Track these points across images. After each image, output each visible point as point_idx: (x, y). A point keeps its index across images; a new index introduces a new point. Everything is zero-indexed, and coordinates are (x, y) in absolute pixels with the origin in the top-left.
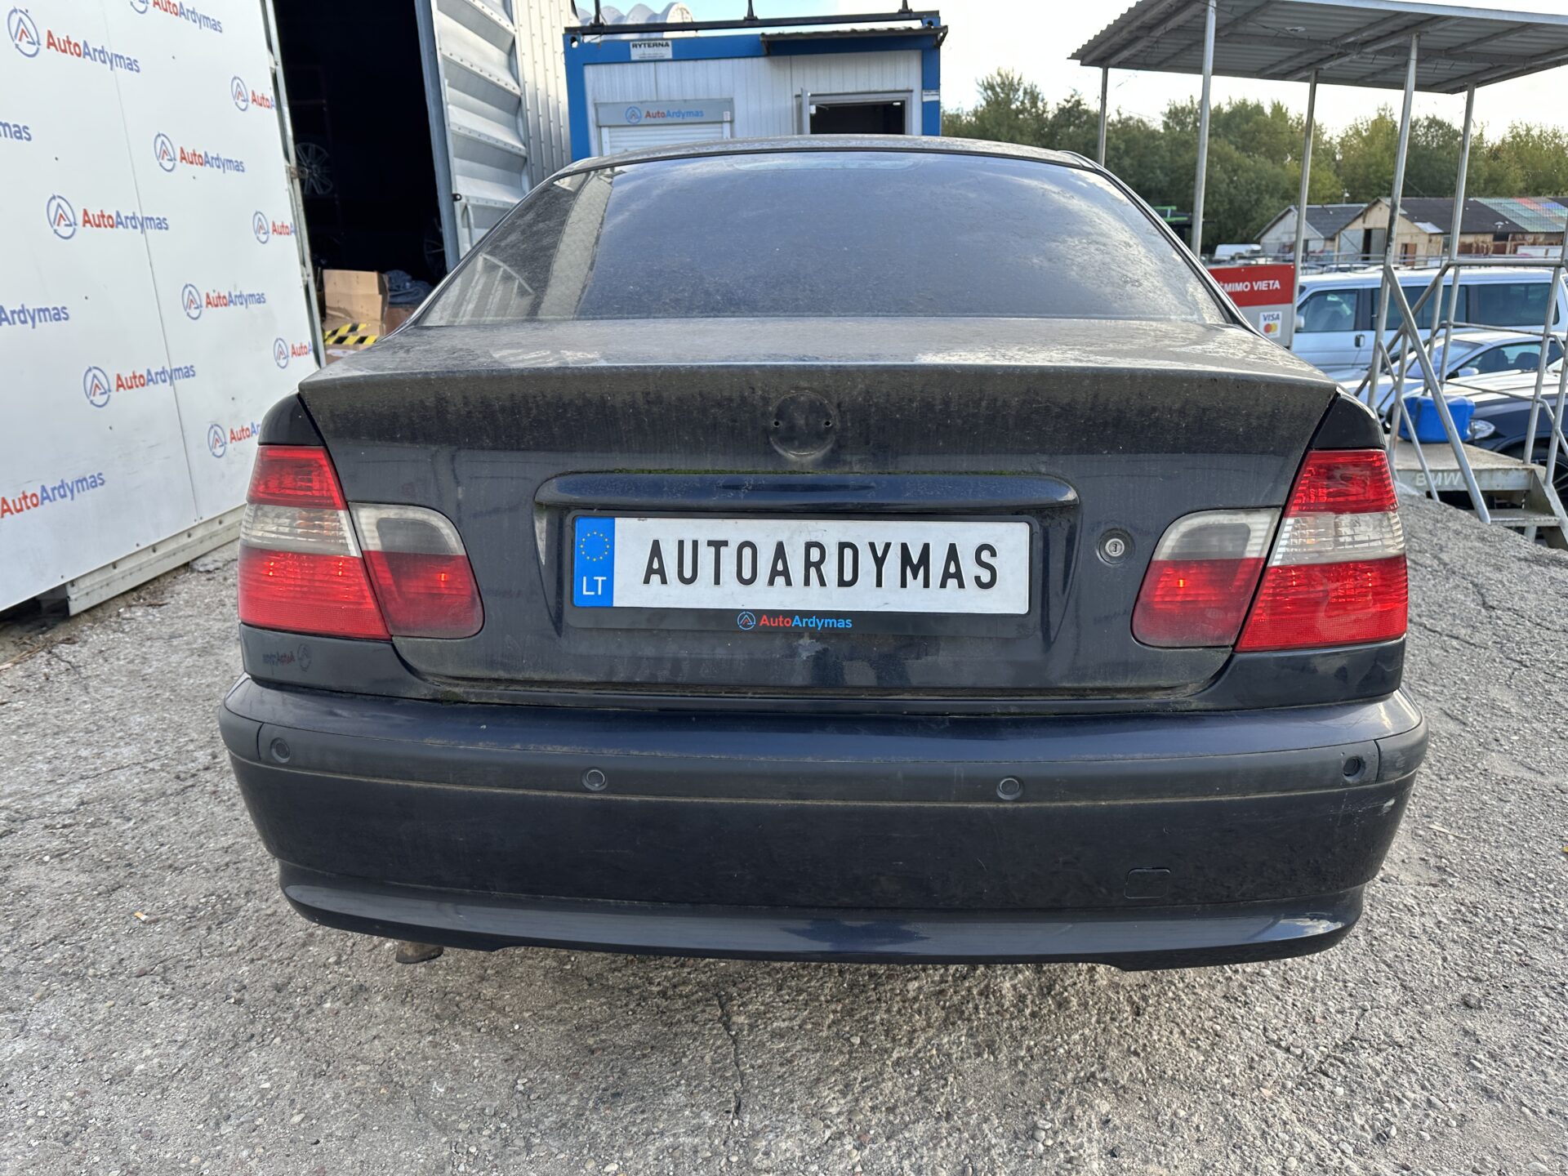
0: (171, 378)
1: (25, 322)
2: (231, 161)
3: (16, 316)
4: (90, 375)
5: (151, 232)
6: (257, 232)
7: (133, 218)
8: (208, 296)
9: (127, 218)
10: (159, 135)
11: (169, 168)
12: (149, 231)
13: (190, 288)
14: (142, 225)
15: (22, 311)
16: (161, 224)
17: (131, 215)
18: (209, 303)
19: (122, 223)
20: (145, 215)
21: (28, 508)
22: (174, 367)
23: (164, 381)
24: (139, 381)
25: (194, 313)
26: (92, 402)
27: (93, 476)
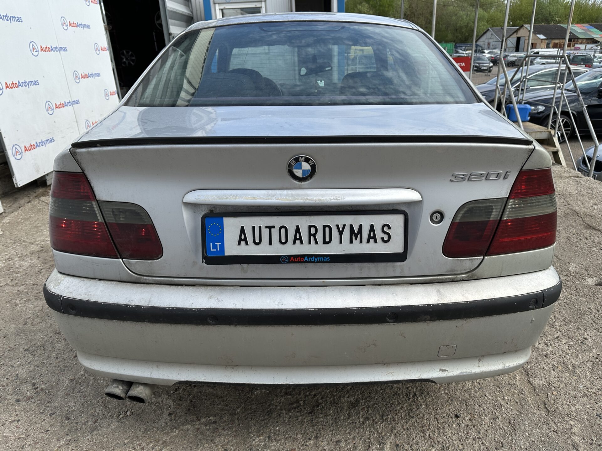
0: (72, 104)
1: (26, 86)
2: (85, 25)
3: (23, 84)
4: (47, 104)
5: (62, 52)
6: (96, 50)
7: (56, 48)
8: (82, 75)
9: (54, 48)
10: (62, 17)
11: (66, 29)
12: (61, 52)
13: (76, 72)
14: (59, 50)
15: (25, 82)
16: (65, 50)
17: (55, 47)
18: (82, 77)
19: (52, 50)
20: (60, 47)
21: (32, 149)
22: (73, 100)
23: (70, 105)
24: (62, 106)
25: (78, 81)
26: (48, 113)
27: (50, 139)
